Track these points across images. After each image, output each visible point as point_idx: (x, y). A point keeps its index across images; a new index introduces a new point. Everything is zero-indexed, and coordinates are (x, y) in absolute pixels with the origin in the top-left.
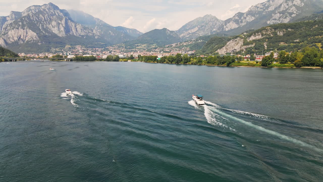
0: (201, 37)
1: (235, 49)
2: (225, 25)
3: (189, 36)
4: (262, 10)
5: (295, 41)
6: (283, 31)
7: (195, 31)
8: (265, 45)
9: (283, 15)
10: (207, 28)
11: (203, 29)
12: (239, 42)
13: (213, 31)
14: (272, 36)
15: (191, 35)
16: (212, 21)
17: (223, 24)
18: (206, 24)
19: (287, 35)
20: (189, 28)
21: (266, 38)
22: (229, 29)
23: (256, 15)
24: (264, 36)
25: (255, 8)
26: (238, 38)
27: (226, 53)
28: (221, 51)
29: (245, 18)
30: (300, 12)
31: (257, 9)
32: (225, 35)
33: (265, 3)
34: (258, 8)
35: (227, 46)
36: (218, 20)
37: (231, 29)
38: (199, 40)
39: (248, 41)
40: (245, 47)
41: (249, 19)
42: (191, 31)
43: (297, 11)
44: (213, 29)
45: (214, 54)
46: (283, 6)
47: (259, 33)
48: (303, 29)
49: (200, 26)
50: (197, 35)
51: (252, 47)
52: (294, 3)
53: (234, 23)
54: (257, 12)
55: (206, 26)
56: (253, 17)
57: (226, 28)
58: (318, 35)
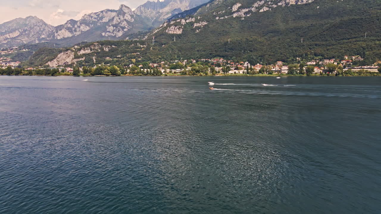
0: (25, 45)
1: (66, 62)
2: (57, 33)
3: (7, 41)
4: (96, 20)
5: (118, 56)
6: (108, 47)
7: (15, 37)
8: (94, 59)
9: (116, 29)
10: (32, 34)
11: (27, 34)
12: (71, 54)
13: (41, 38)
14: (99, 51)
15: (10, 41)
16: (38, 25)
17: (54, 31)
18: (31, 28)
19: (112, 50)
20: (6, 31)
21: (95, 52)
22: (62, 38)
23: (90, 25)
24: (93, 51)
25: (89, 17)
26: (69, 51)
27: (57, 65)
28: (51, 63)
29: (79, 27)
30: (131, 27)
31: (91, 19)
32: (56, 44)
33: (99, 13)
34: (92, 17)
35: (58, 59)
36: (47, 24)
37: (63, 37)
38: (23, 49)
39: (79, 54)
40: (76, 60)
41: (84, 29)
42: (9, 36)
43: (128, 25)
44: (41, 35)
45: (45, 67)
46: (115, 19)
47: (88, 48)
48: (124, 46)
49: (22, 31)
50: (19, 41)
51: (82, 61)
52: (125, 18)
53: (67, 31)
54: (91, 22)
55: (32, 31)
56: (87, 27)
57: (58, 36)
58: (134, 52)
